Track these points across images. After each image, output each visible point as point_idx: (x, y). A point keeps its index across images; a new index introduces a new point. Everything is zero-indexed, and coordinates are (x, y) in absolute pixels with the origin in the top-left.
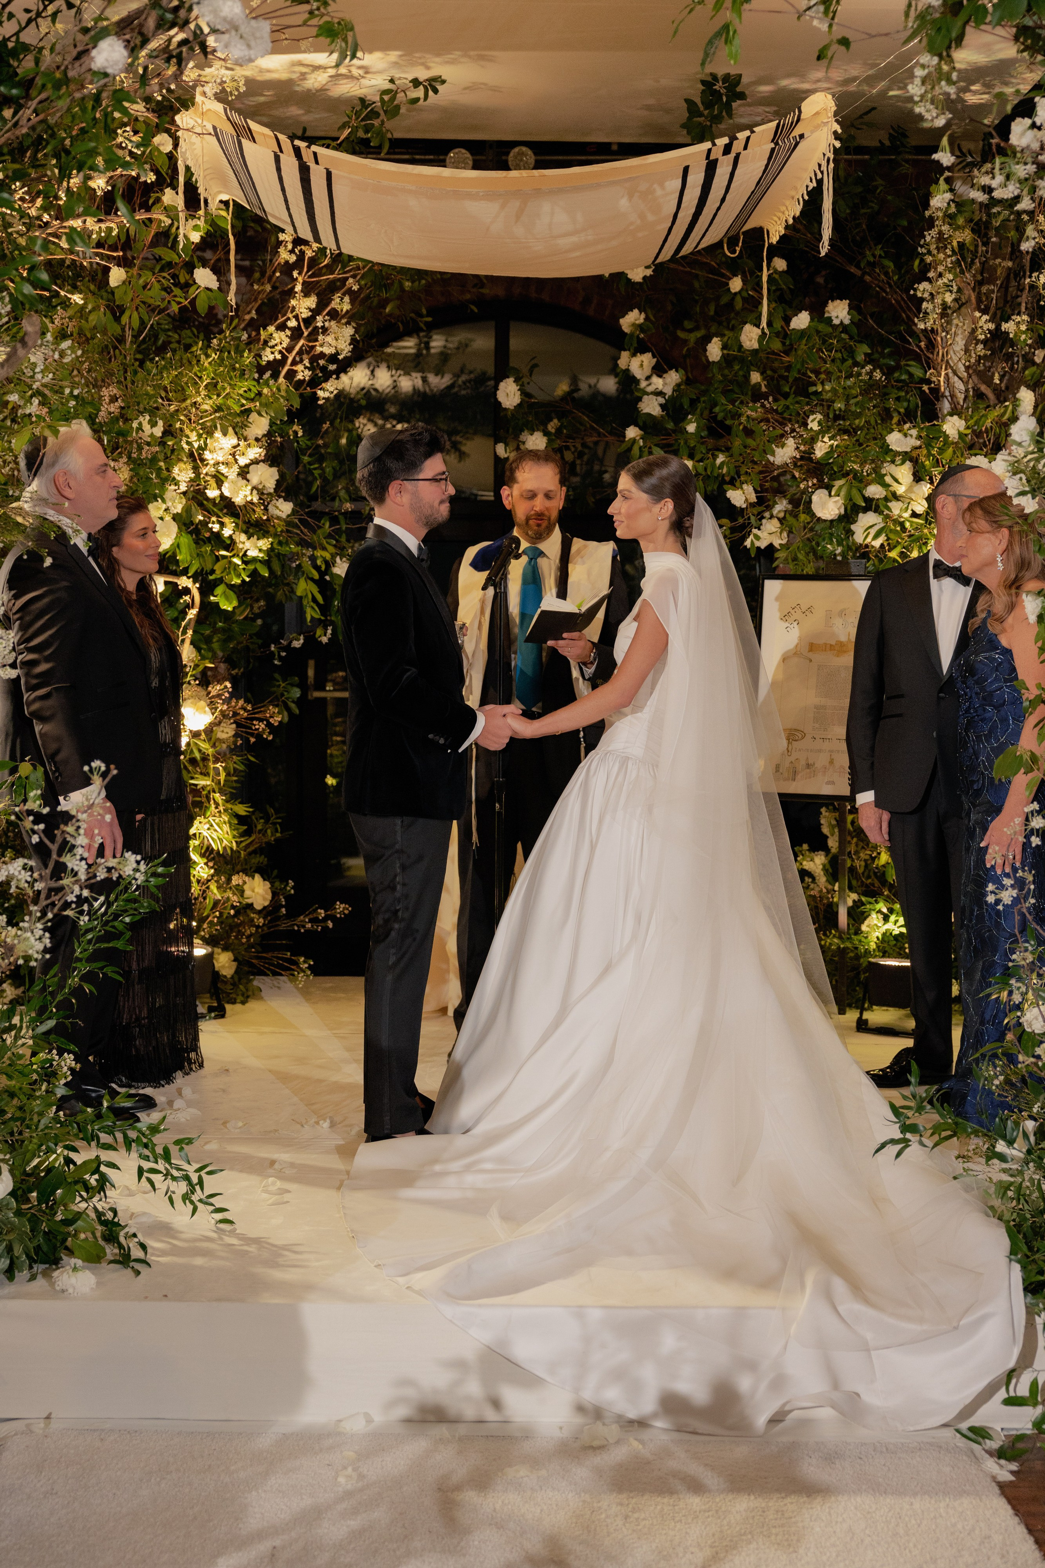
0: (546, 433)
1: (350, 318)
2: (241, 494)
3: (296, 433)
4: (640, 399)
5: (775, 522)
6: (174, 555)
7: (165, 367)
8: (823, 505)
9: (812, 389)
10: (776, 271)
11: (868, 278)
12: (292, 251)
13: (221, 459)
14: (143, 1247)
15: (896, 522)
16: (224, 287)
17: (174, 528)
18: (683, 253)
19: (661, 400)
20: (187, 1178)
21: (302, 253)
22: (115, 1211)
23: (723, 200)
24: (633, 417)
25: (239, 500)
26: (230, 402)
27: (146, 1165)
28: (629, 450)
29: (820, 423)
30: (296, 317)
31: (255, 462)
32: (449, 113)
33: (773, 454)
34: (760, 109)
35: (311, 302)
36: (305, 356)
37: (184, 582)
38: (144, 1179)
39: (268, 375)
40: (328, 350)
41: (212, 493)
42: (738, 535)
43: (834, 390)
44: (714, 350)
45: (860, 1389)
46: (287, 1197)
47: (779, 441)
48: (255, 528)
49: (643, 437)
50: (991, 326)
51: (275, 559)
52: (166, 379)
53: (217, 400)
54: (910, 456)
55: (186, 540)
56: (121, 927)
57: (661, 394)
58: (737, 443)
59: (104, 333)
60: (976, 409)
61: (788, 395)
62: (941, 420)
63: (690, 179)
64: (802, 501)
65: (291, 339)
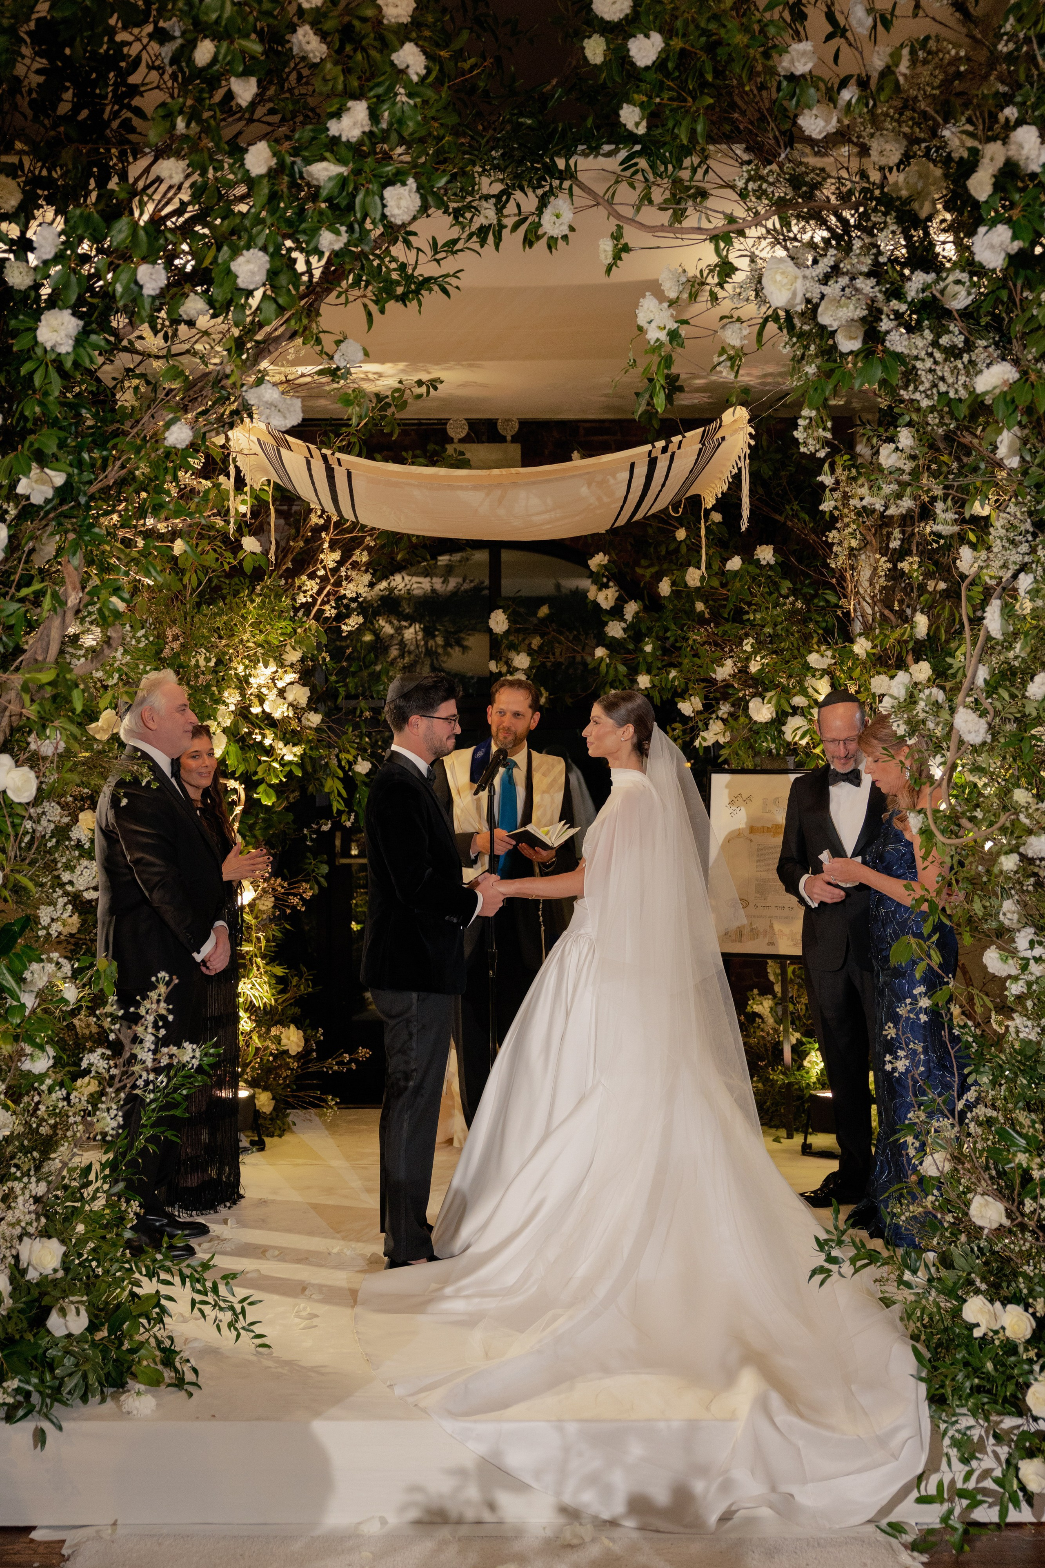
0: (530, 653)
1: (368, 566)
2: (279, 710)
3: (324, 659)
4: (606, 624)
5: (720, 723)
7: (218, 613)
8: (758, 711)
10: (713, 523)
11: (789, 523)
12: (320, 517)
13: (263, 683)
14: (195, 1371)
16: (265, 549)
17: (224, 740)
18: (635, 519)
19: (624, 625)
20: (232, 1308)
21: (328, 518)
22: (171, 1338)
23: (663, 485)
24: (603, 640)
25: (277, 715)
26: (271, 637)
27: (198, 1297)
28: (598, 666)
29: (753, 645)
30: (324, 568)
31: (292, 683)
32: (448, 402)
33: (715, 672)
34: (697, 395)
35: (337, 556)
36: (331, 598)
37: (232, 784)
38: (196, 1311)
39: (300, 614)
40: (350, 594)
41: (256, 710)
42: (689, 737)
43: (763, 619)
44: (665, 587)
45: (794, 1489)
46: (315, 1321)
47: (720, 662)
48: (290, 737)
49: (609, 656)
50: (890, 565)
51: (307, 760)
52: (219, 622)
53: (261, 638)
54: (826, 672)
55: (234, 748)
56: (179, 1098)
57: (625, 621)
58: (686, 661)
59: (169, 590)
60: (881, 629)
61: (727, 620)
62: (852, 641)
63: (636, 472)
64: (741, 706)
65: (320, 585)
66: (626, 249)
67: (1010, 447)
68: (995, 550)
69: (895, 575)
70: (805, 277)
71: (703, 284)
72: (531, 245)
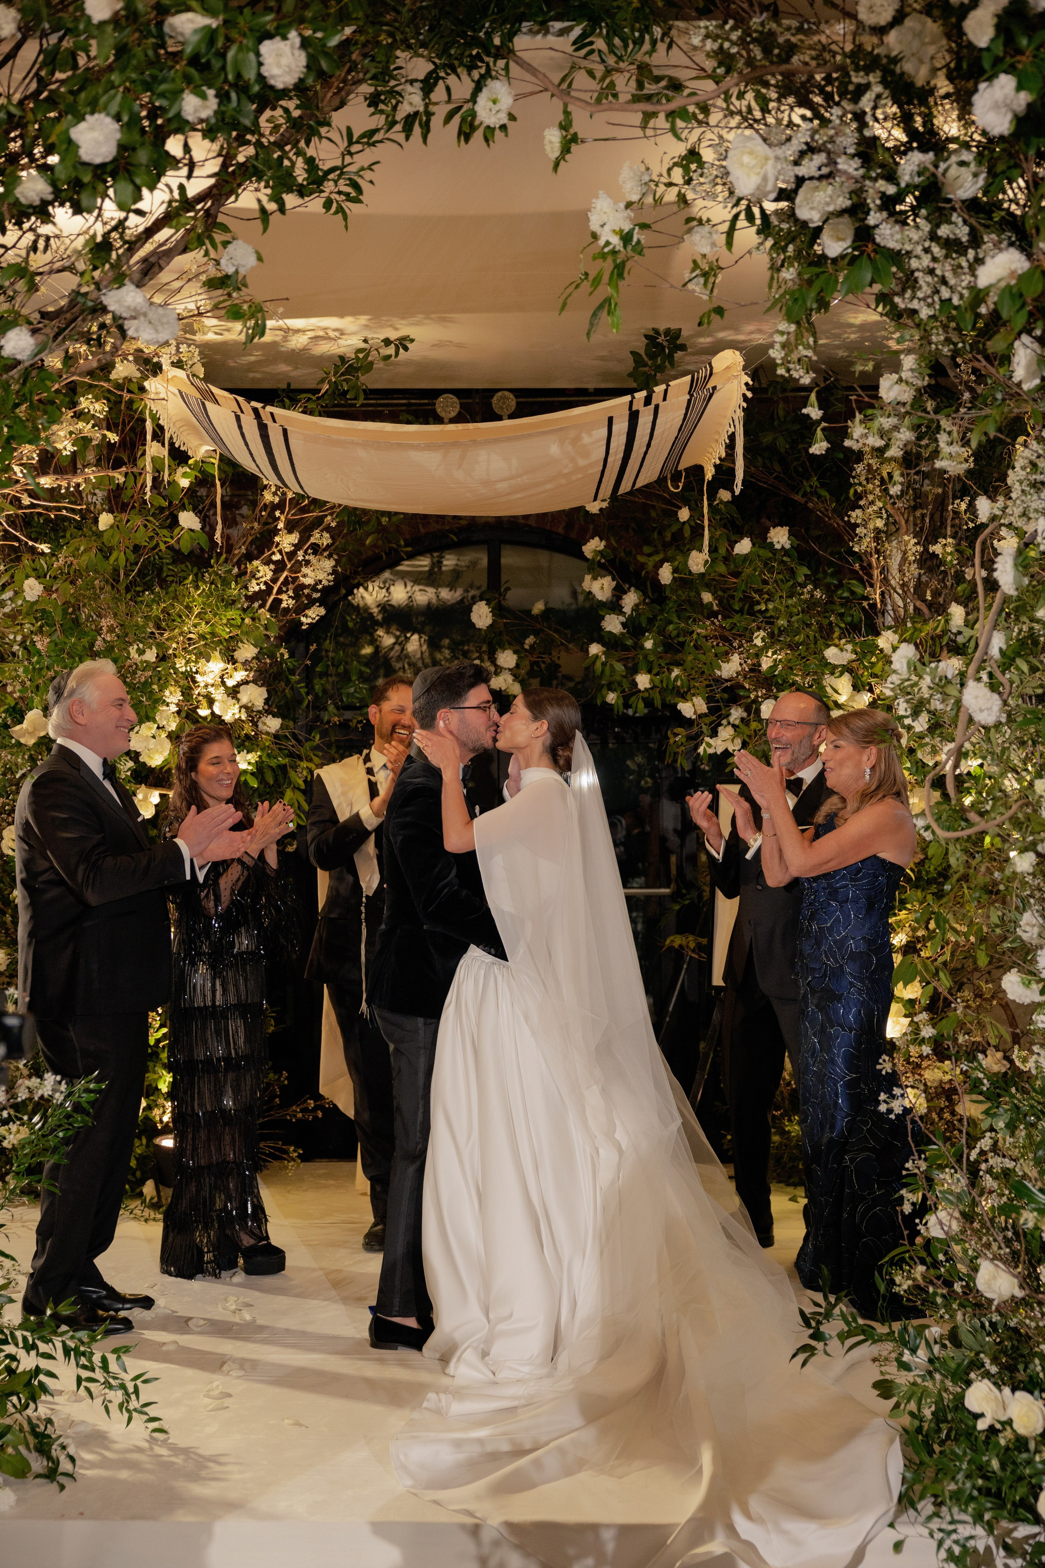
0: (517, 651)
1: (330, 551)
2: (230, 712)
3: (282, 655)
4: (603, 618)
5: (730, 728)
6: (165, 769)
7: (153, 601)
9: (757, 608)
10: (721, 502)
11: (810, 505)
12: (275, 494)
13: (211, 682)
14: (72, 1459)
16: (208, 528)
17: (168, 744)
18: (638, 486)
19: (622, 619)
20: (123, 1386)
21: (284, 494)
23: (648, 446)
24: (598, 635)
25: (228, 718)
26: (219, 630)
27: (84, 1374)
28: (592, 665)
29: (763, 639)
30: (280, 552)
31: (245, 682)
32: (423, 367)
33: (720, 668)
35: (294, 538)
36: (291, 586)
38: (82, 1388)
39: (256, 605)
40: (308, 581)
41: (204, 712)
42: (692, 744)
43: (776, 609)
44: (666, 574)
46: (228, 1401)
47: (725, 656)
49: (604, 653)
50: (920, 548)
52: (156, 611)
53: (204, 628)
54: (848, 669)
56: (57, 1141)
57: (622, 613)
58: (690, 658)
59: (97, 572)
60: (913, 623)
61: (737, 612)
62: (878, 634)
63: (615, 428)
64: (753, 709)
65: (275, 572)
66: (575, 139)
67: (1028, 367)
68: (1014, 495)
69: (928, 561)
70: (777, 158)
71: (670, 184)
72: (467, 139)
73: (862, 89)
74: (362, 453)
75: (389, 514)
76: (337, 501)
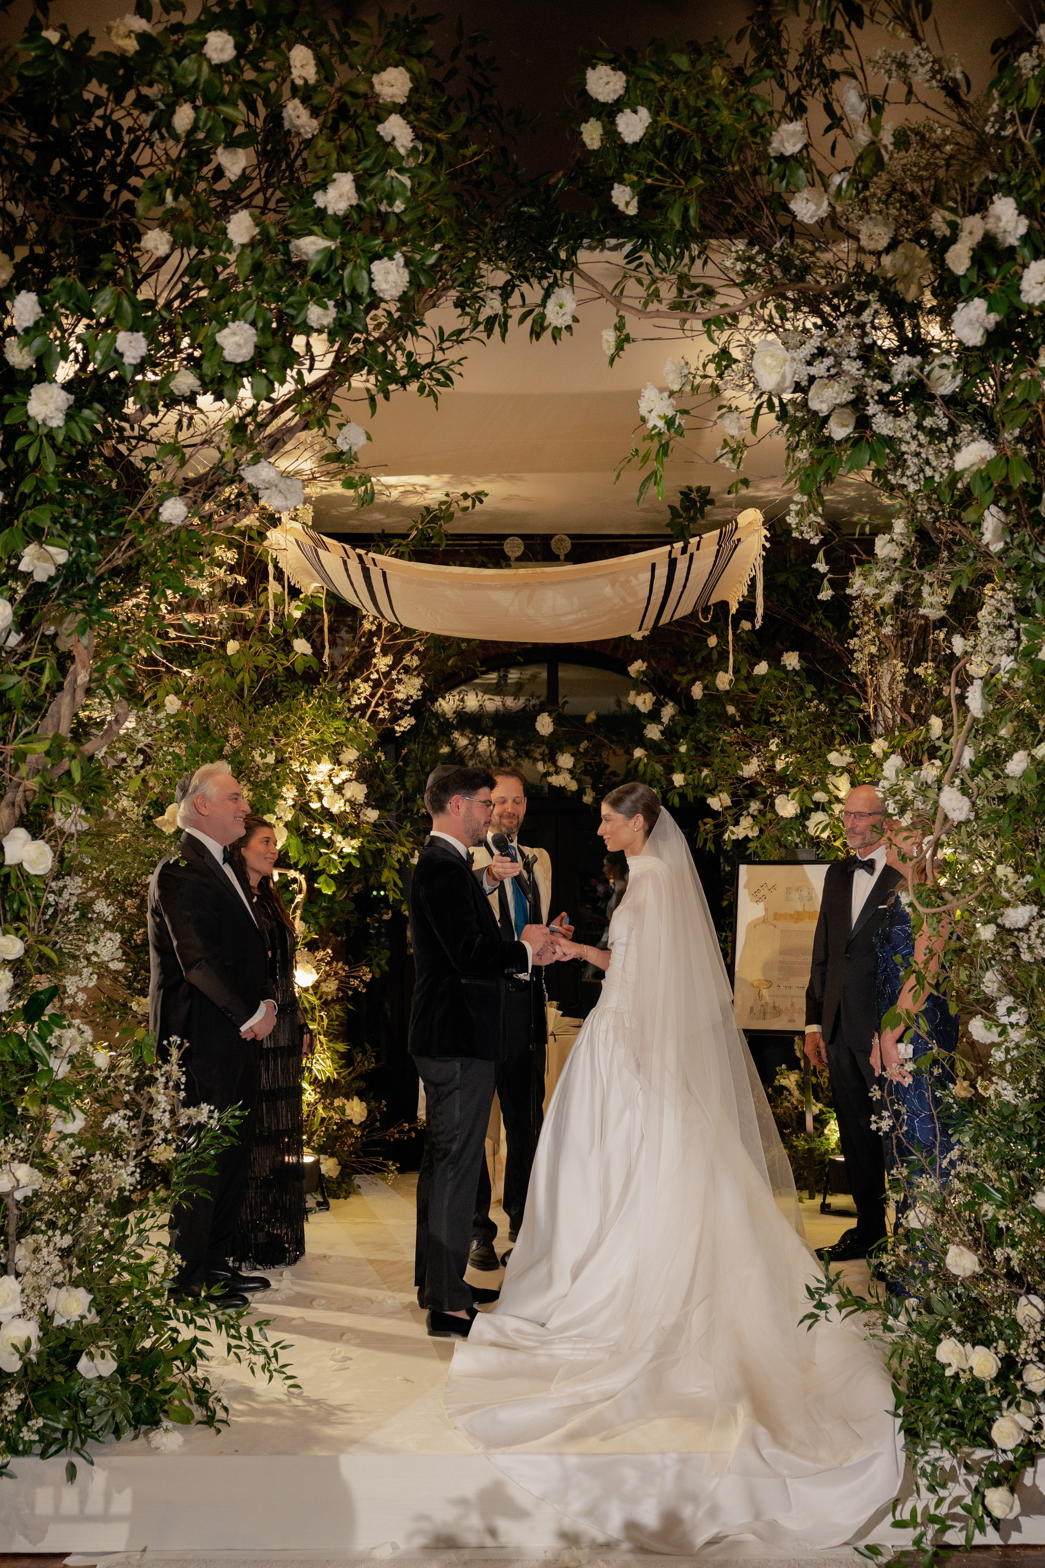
0: (574, 754)
1: (419, 671)
2: (337, 806)
3: (379, 757)
4: (645, 727)
5: (750, 820)
6: (287, 853)
7: (273, 713)
8: (784, 807)
9: (772, 719)
10: (744, 631)
11: (816, 633)
12: (373, 623)
13: (320, 779)
14: (226, 1410)
15: (838, 819)
16: (318, 652)
17: (285, 833)
19: (661, 728)
20: (265, 1352)
21: (381, 623)
22: (205, 1381)
24: (641, 741)
25: (335, 810)
26: (327, 737)
27: (233, 1342)
28: (637, 766)
29: (777, 745)
30: (377, 672)
31: (349, 781)
32: (495, 516)
33: (742, 769)
35: (389, 660)
36: (386, 700)
37: (292, 874)
38: (232, 1354)
39: (357, 715)
40: (401, 696)
41: (315, 805)
42: (719, 831)
43: (788, 720)
44: (697, 691)
46: (348, 1364)
47: (746, 759)
48: (348, 831)
49: (646, 756)
50: (906, 670)
51: (367, 854)
52: (275, 721)
53: (315, 736)
54: (847, 770)
55: (295, 841)
56: (208, 1158)
57: (662, 723)
58: (717, 760)
59: (225, 689)
60: (900, 732)
61: (756, 722)
62: (871, 741)
63: (657, 572)
64: (769, 803)
65: (373, 688)
66: (627, 339)
67: (995, 532)
69: (912, 680)
70: (793, 359)
71: (705, 377)
72: (538, 337)
73: (863, 306)
74: (448, 592)
75: (468, 641)
76: (425, 630)
